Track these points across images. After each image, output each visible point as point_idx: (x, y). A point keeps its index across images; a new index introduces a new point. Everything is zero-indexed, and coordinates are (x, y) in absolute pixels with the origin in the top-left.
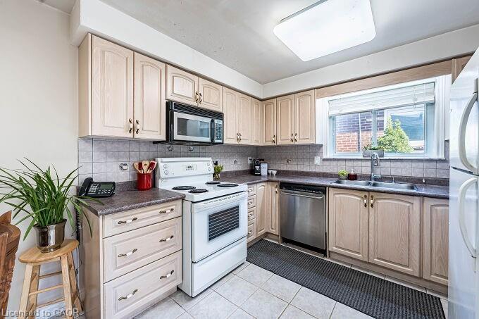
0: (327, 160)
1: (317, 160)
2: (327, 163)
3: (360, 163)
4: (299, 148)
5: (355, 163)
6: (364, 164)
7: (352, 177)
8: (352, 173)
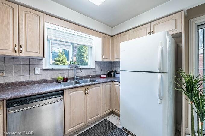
0: (46, 70)
1: (38, 71)
2: (46, 72)
3: (67, 71)
4: (16, 60)
5: (65, 71)
6: (70, 71)
7: (65, 80)
8: (65, 77)
